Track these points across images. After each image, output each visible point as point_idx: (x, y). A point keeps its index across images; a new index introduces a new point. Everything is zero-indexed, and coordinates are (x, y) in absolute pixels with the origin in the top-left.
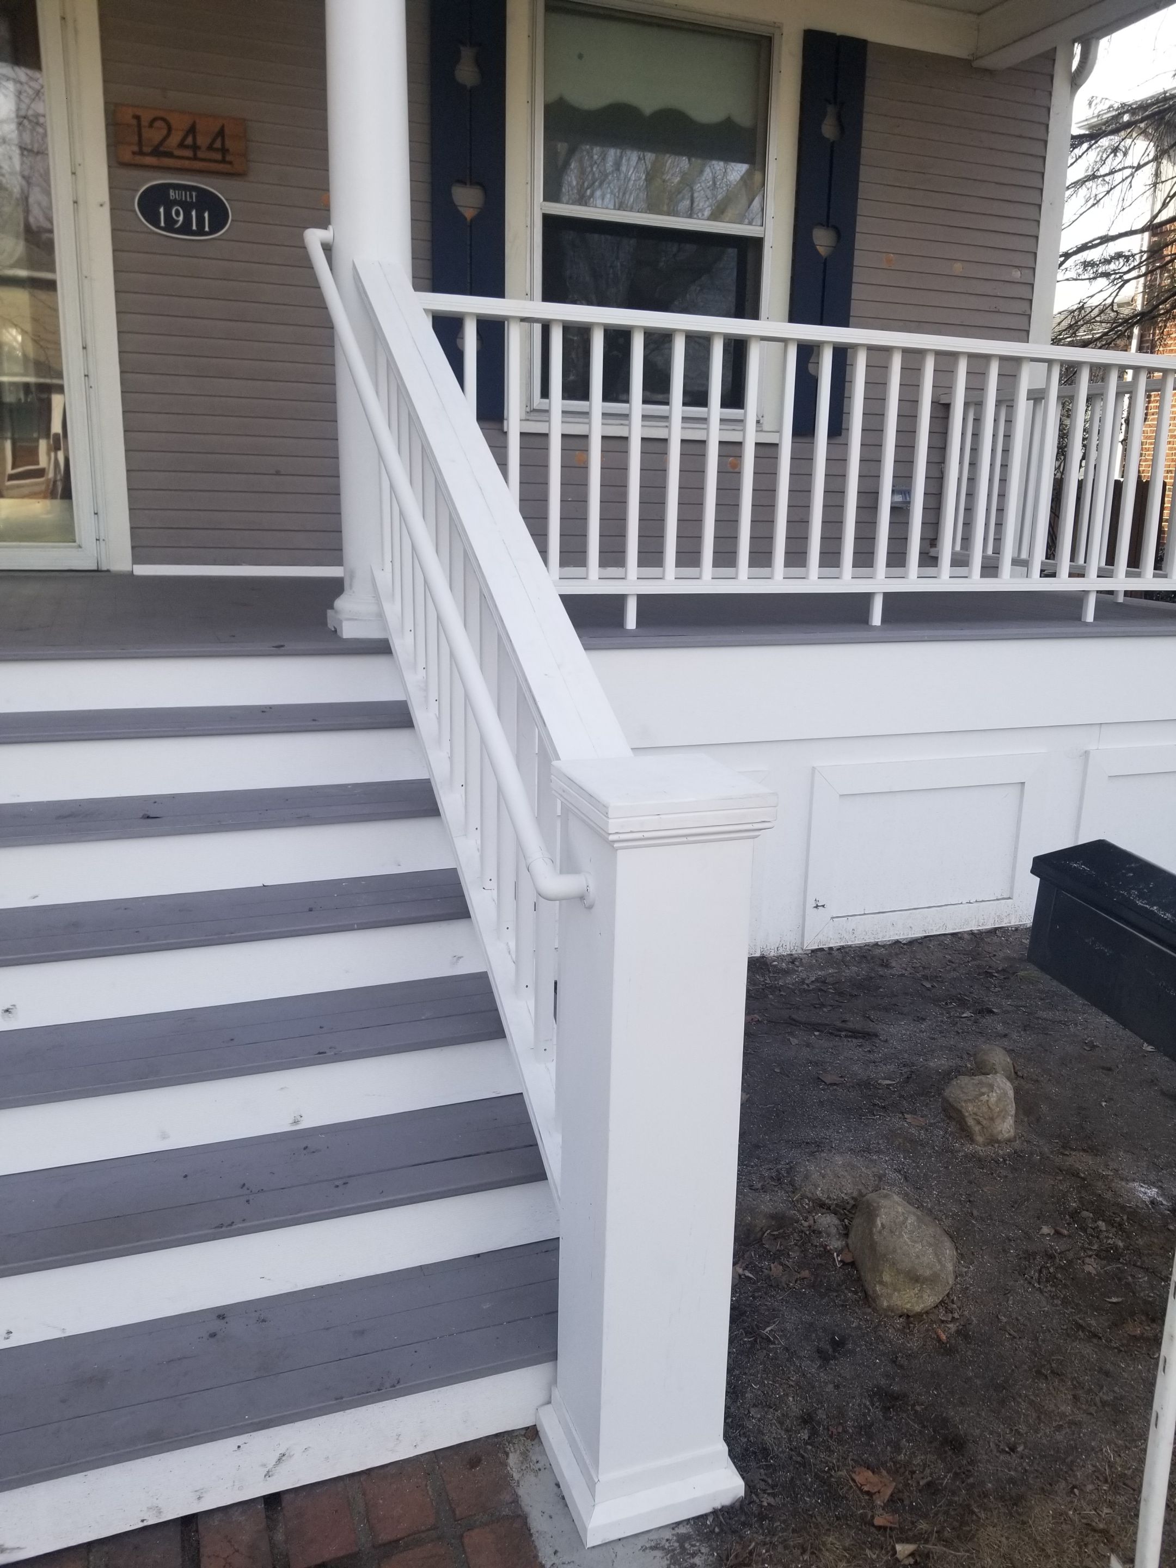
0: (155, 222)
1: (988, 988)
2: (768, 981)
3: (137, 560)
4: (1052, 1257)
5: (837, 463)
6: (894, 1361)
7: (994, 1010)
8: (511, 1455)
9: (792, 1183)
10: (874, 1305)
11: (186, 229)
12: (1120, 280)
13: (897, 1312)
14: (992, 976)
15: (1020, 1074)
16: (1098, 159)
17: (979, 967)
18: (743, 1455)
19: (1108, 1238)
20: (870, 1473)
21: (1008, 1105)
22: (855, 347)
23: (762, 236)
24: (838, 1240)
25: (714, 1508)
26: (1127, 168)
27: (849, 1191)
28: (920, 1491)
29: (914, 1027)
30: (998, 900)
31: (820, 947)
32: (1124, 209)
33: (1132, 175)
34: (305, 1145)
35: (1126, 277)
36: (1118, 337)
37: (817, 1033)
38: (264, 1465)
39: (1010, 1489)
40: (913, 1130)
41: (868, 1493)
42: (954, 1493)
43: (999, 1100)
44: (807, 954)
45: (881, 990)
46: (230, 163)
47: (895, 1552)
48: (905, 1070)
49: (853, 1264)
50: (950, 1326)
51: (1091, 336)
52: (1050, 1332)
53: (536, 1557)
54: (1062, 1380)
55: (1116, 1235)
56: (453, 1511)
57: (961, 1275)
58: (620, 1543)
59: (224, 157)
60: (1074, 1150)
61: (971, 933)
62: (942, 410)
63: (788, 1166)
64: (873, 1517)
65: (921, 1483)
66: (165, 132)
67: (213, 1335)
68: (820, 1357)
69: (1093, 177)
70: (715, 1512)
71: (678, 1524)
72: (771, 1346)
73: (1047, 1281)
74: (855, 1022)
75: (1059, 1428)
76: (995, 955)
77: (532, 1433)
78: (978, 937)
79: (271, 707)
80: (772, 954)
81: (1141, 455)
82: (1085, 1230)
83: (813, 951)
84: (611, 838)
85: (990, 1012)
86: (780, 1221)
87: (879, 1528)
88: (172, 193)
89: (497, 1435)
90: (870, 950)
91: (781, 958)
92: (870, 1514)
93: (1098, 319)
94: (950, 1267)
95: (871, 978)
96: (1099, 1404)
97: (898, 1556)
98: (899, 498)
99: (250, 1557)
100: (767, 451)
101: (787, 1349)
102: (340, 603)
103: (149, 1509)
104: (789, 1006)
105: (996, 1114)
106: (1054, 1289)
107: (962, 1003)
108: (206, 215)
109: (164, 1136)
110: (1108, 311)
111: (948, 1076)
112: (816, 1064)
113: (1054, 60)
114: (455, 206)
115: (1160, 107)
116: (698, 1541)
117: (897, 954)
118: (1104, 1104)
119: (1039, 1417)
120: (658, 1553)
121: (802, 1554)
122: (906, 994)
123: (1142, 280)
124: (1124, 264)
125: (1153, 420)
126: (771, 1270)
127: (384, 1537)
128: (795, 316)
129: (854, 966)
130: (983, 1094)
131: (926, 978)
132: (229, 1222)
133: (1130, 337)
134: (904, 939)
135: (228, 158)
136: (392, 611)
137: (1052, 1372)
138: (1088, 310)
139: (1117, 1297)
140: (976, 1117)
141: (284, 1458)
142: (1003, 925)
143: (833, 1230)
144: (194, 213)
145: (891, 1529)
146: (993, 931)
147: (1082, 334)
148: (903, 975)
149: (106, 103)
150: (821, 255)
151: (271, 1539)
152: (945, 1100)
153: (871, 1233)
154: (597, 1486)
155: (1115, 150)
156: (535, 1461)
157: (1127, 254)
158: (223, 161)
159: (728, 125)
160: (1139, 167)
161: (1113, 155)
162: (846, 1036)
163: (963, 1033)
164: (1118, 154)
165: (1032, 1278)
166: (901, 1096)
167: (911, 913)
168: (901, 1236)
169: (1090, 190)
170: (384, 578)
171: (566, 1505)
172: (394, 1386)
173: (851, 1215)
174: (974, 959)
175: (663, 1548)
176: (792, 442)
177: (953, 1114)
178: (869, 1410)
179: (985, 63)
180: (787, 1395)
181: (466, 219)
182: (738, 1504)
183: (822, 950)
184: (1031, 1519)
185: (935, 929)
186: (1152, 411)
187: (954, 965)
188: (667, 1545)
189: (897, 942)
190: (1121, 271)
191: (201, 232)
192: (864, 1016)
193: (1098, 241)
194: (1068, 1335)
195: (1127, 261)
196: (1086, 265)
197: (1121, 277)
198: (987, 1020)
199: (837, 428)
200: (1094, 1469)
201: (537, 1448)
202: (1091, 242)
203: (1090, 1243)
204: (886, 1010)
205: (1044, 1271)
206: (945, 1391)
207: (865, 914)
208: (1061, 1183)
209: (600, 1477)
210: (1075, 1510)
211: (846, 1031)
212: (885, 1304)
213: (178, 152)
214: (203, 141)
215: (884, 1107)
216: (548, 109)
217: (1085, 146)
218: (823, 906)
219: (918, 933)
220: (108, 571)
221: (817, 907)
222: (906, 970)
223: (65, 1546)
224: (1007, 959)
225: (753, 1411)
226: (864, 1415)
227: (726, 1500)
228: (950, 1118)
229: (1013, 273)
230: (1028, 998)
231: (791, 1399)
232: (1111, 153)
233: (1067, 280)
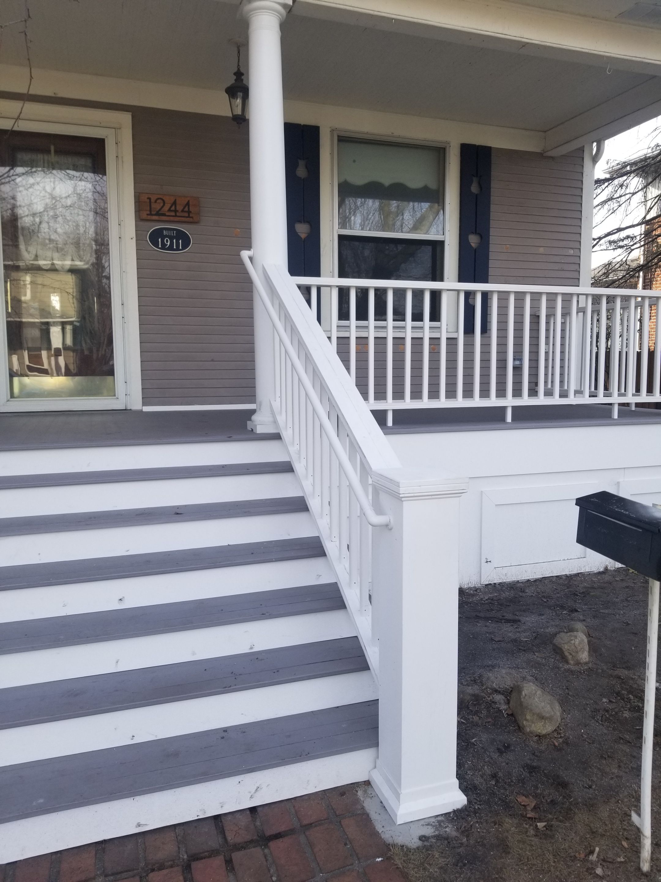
0: (156, 245)
1: (575, 601)
2: (464, 599)
3: (144, 404)
4: (607, 711)
5: (486, 346)
6: (534, 754)
7: (579, 610)
8: (359, 792)
9: (481, 682)
10: (523, 731)
11: (171, 248)
12: (629, 249)
13: (534, 734)
14: (577, 595)
15: (591, 635)
16: (613, 191)
17: (570, 591)
18: (465, 790)
19: (634, 702)
20: (524, 797)
21: (584, 646)
22: (492, 292)
23: (444, 240)
24: (505, 705)
25: (453, 810)
26: (628, 194)
27: (509, 684)
28: (548, 804)
29: (539, 617)
30: (578, 558)
31: (489, 583)
32: (627, 216)
33: (630, 198)
34: (257, 657)
35: (632, 248)
36: (631, 278)
37: (490, 621)
38: (250, 792)
39: (589, 801)
40: (539, 659)
41: (524, 805)
42: (563, 804)
43: (580, 643)
44: (483, 587)
45: (522, 603)
46: (192, 217)
47: (537, 826)
48: (534, 634)
49: (512, 715)
50: (559, 739)
51: (616, 278)
52: (607, 741)
53: (375, 828)
54: (614, 760)
55: (638, 701)
56: (335, 813)
57: (564, 719)
58: (412, 823)
59: (189, 215)
60: (618, 668)
61: (566, 576)
62: (535, 318)
63: (479, 675)
64: (526, 814)
65: (548, 801)
66: (162, 204)
67: (223, 738)
68: (499, 752)
69: (611, 199)
70: (454, 811)
71: (437, 816)
72: (476, 747)
73: (606, 721)
74: (509, 616)
75: (612, 778)
76: (578, 586)
77: (367, 783)
78: (569, 578)
79: (226, 465)
80: (466, 586)
81: (649, 337)
82: (623, 699)
83: (486, 585)
84: (401, 496)
85: (577, 611)
86: (477, 698)
87: (529, 818)
88: (164, 232)
89: (351, 784)
90: (515, 584)
91: (470, 588)
92: (525, 813)
93: (619, 269)
94: (558, 714)
95: (516, 597)
96: (630, 768)
97: (538, 827)
98: (517, 363)
99: (246, 831)
100: (452, 342)
101: (483, 748)
102: (254, 417)
103: (201, 810)
104: (475, 611)
105: (579, 650)
106: (609, 724)
107: (562, 607)
108: (180, 241)
109: (194, 654)
110: (624, 265)
111: (555, 635)
112: (490, 633)
113: (584, 151)
114: (297, 233)
115: (643, 164)
116: (447, 822)
117: (528, 586)
118: (633, 648)
119: (602, 775)
120: (430, 827)
121: (495, 825)
122: (534, 604)
123: (642, 248)
124: (631, 241)
125: (654, 319)
126: (473, 719)
127: (305, 822)
128: (462, 278)
129: (507, 592)
130: (572, 640)
131: (544, 597)
132: (229, 686)
133: (638, 277)
134: (532, 579)
135: (191, 215)
136: (281, 419)
137: (608, 756)
138: (613, 265)
139: (639, 727)
140: (569, 651)
141: (258, 789)
142: (582, 571)
143: (503, 702)
144: (175, 241)
145: (535, 818)
146: (577, 575)
147: (612, 277)
148: (532, 596)
149: (135, 192)
150: (473, 247)
151: (254, 825)
152: (554, 645)
153: (520, 699)
154: (401, 795)
155: (621, 186)
156: (370, 794)
157: (632, 236)
158: (189, 217)
159: (426, 188)
160: (634, 194)
161: (620, 188)
162: (505, 622)
163: (563, 619)
164: (623, 187)
165: (598, 719)
166: (533, 645)
167: (535, 565)
168: (534, 699)
169: (610, 206)
170: (276, 405)
171: (386, 810)
172: (307, 755)
173: (510, 695)
174: (568, 588)
175: (431, 825)
176: (464, 337)
177: (558, 651)
178: (523, 773)
179: (549, 154)
180: (484, 766)
181: (302, 238)
182: (464, 808)
183: (490, 584)
184: (599, 811)
185: (547, 573)
186: (653, 314)
187: (558, 591)
188: (433, 824)
189: (528, 580)
190: (629, 245)
191: (178, 249)
192: (513, 614)
193: (616, 231)
194: (615, 742)
195: (632, 240)
196: (610, 242)
197: (630, 248)
198: (575, 614)
199: (485, 329)
200: (628, 793)
201: (370, 789)
202: (612, 231)
203: (626, 705)
204: (524, 611)
205: (604, 716)
206: (558, 765)
207: (511, 566)
208: (612, 681)
209: (402, 791)
210: (619, 808)
211: (505, 620)
212: (528, 730)
213: (167, 214)
214: (179, 208)
215: (524, 650)
216: (340, 185)
217: (606, 184)
218: (490, 562)
219: (539, 576)
220: (130, 410)
221: (487, 562)
222: (534, 593)
223: (165, 825)
224: (585, 587)
225: (469, 772)
226: (521, 775)
227: (459, 806)
228: (557, 653)
229: (570, 251)
230: (595, 605)
231: (486, 767)
232: (619, 187)
233: (601, 250)
